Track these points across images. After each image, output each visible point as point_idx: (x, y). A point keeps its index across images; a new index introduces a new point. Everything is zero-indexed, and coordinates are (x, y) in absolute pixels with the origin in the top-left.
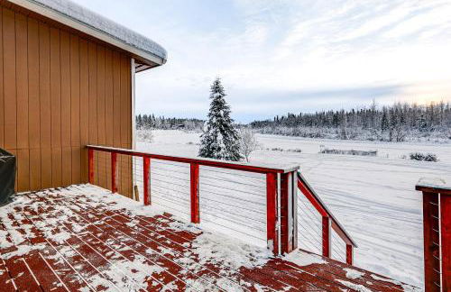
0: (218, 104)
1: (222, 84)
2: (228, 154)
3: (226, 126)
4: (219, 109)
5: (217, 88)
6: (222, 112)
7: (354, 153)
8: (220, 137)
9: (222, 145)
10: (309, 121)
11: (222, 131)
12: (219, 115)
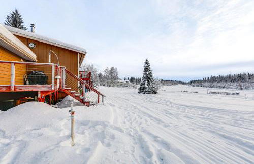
0: (147, 69)
1: (149, 61)
2: (149, 90)
3: (149, 78)
4: (147, 72)
5: (147, 63)
6: (148, 73)
7: (226, 93)
8: (146, 83)
9: (147, 86)
10: (222, 79)
11: (148, 81)
12: (146, 74)
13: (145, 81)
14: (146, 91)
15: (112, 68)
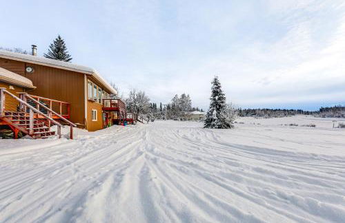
0: (216, 92)
1: (220, 81)
2: (219, 124)
3: (220, 106)
4: (216, 96)
5: (216, 83)
6: (217, 98)
8: (215, 112)
9: (215, 118)
11: (218, 109)
12: (215, 100)
13: (213, 110)
14: (214, 125)
15: (183, 96)
